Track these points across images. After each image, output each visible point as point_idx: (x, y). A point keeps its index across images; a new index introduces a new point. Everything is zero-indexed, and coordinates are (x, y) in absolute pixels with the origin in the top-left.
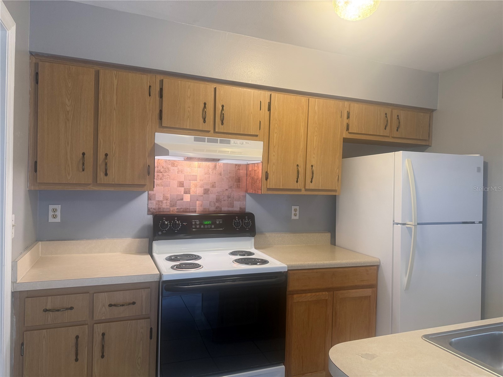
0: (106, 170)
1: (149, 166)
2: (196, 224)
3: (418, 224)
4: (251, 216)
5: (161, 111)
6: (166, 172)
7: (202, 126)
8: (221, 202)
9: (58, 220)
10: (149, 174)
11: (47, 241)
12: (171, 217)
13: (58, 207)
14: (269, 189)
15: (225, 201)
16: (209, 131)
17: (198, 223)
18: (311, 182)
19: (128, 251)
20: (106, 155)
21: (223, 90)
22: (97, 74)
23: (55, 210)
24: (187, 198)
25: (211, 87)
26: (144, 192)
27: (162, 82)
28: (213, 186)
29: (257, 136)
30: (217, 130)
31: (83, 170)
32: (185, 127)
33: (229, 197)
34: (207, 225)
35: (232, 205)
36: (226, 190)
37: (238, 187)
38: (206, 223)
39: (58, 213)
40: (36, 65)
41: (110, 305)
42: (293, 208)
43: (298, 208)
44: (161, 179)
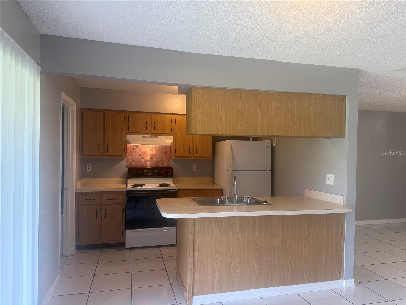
0: (108, 150)
1: (124, 148)
2: (146, 172)
3: (233, 171)
4: (171, 169)
5: (129, 126)
6: (133, 150)
7: (145, 131)
8: (158, 163)
9: (90, 170)
10: (124, 151)
11: (86, 178)
12: (135, 169)
13: (90, 165)
14: (176, 157)
15: (160, 162)
16: (149, 133)
17: (146, 171)
18: (196, 153)
19: (118, 183)
20: (108, 144)
21: (154, 116)
22: (104, 113)
23: (89, 166)
24: (143, 161)
25: (149, 115)
26: (124, 159)
27: (129, 115)
28: (155, 156)
29: (170, 134)
30: (152, 133)
31: (99, 150)
32: (139, 132)
33: (162, 161)
34: (151, 172)
35: (163, 164)
36: (161, 157)
37: (166, 156)
38: (150, 171)
39: (90, 167)
40: (82, 112)
41: (108, 199)
42: (194, 165)
43: (196, 165)
44: (131, 153)
